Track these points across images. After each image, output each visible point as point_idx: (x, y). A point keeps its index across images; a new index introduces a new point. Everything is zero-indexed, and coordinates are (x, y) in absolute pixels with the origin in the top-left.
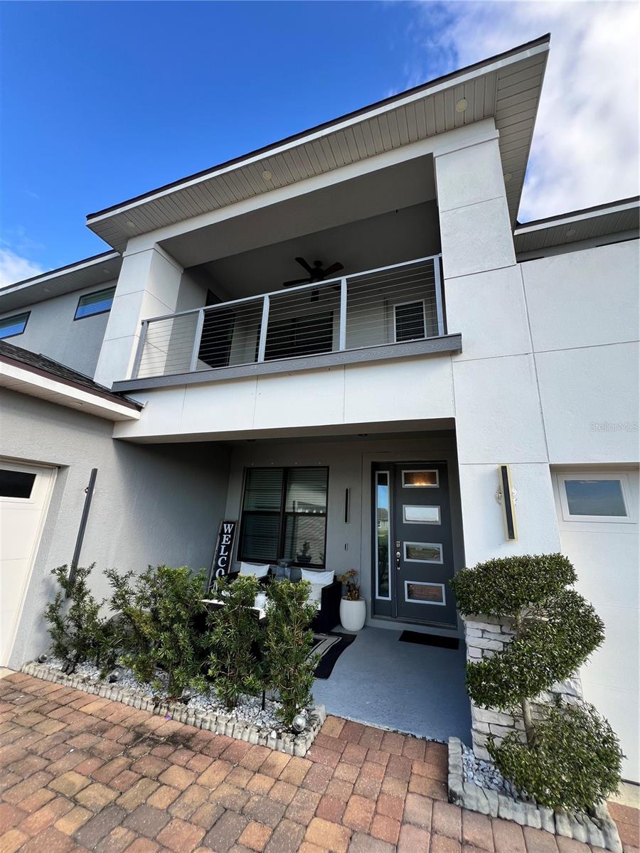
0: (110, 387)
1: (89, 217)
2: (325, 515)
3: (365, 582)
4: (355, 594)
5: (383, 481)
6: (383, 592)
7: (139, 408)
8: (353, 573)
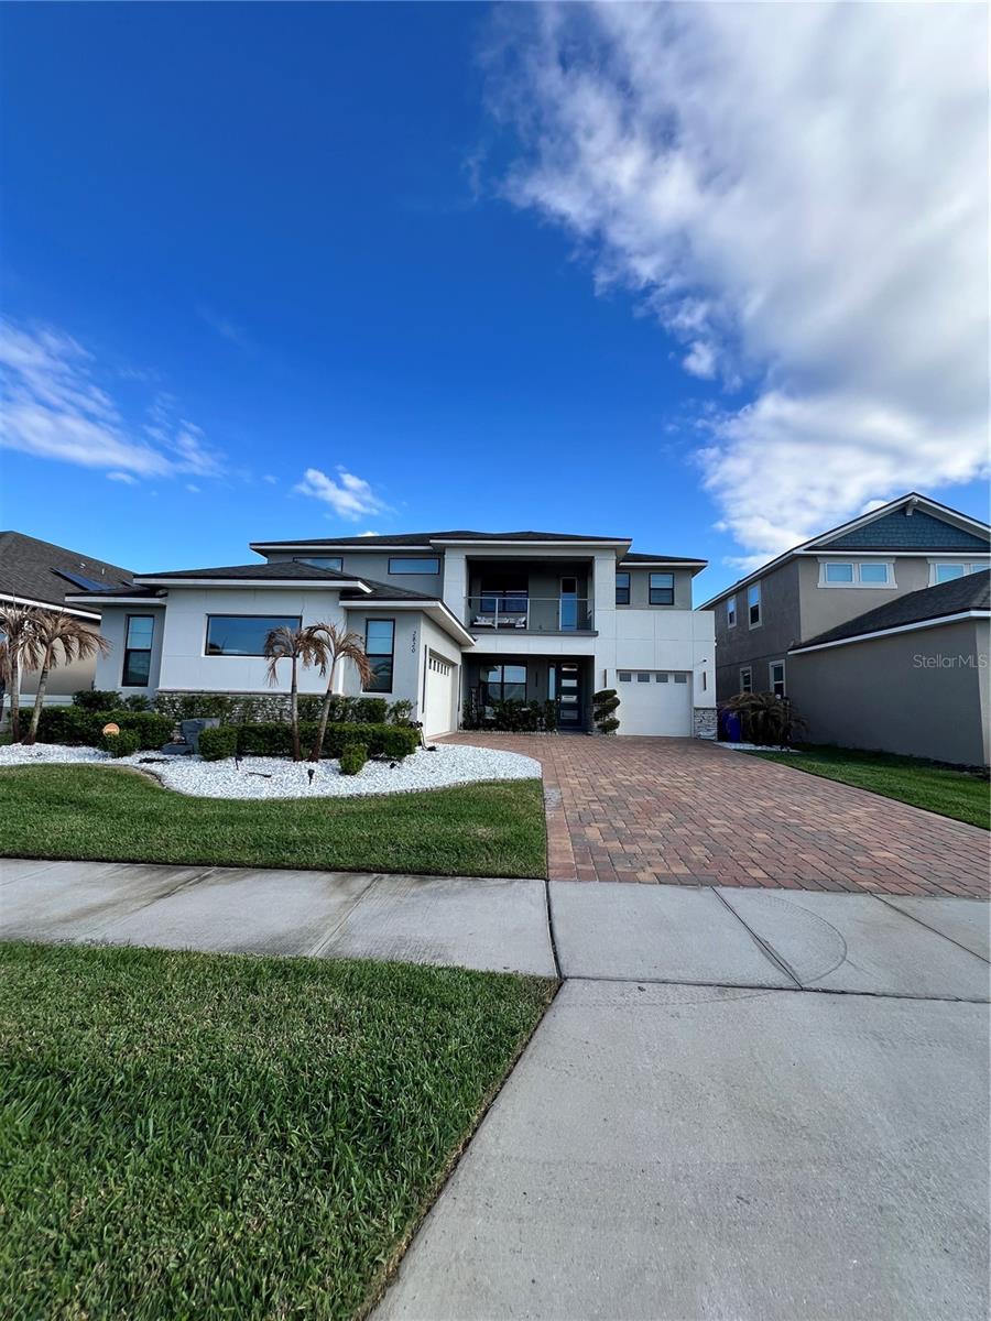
7: (475, 641)
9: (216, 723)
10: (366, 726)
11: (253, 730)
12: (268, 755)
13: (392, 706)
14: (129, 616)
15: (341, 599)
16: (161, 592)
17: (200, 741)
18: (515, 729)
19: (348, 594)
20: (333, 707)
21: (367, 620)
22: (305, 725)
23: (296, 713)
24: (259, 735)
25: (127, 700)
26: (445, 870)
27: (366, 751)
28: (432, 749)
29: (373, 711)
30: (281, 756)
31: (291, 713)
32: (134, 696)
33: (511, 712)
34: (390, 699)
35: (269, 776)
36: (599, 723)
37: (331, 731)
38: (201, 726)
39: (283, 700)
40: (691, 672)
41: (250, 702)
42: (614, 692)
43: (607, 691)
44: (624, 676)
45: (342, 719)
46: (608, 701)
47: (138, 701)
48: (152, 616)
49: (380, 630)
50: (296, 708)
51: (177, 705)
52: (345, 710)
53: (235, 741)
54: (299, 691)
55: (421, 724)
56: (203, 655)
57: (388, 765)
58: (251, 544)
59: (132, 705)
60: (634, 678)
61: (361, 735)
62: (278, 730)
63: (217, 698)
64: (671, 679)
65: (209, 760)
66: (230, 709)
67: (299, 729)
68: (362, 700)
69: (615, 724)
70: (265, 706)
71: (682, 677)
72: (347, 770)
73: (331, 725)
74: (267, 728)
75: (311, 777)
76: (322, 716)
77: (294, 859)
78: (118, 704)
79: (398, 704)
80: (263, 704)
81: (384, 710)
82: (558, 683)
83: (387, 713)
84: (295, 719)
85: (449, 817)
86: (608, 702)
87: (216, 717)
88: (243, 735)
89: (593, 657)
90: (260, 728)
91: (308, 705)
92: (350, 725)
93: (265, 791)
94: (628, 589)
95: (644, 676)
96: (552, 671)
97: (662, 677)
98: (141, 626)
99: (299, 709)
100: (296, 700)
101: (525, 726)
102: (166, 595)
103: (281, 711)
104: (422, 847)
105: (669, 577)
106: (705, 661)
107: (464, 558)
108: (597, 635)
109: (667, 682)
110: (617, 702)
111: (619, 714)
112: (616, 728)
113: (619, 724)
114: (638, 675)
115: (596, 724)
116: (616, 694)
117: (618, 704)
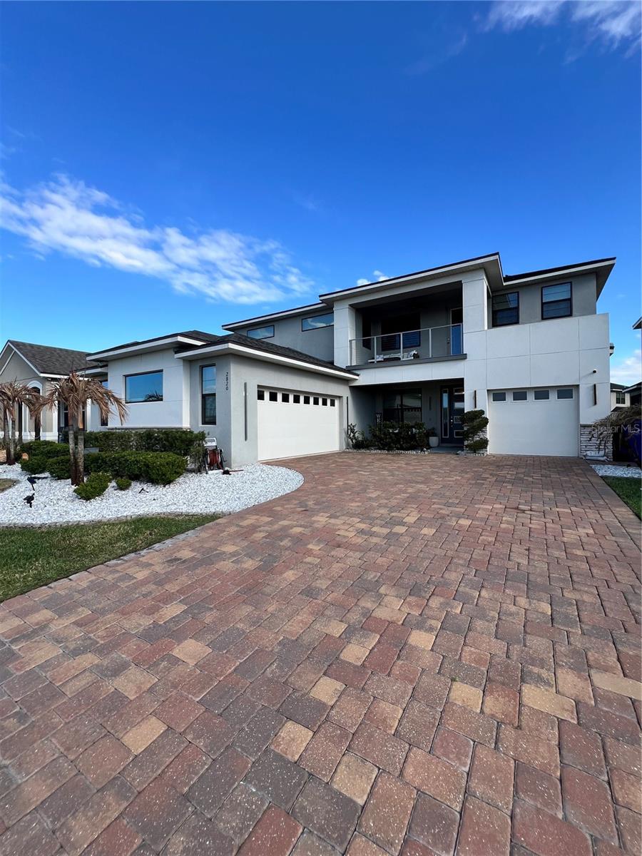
0: (344, 368)
1: (320, 296)
2: (421, 408)
3: (438, 431)
4: (434, 435)
5: (445, 392)
6: (446, 435)
7: (358, 375)
8: (433, 429)
15: (176, 353)
18: (390, 449)
33: (384, 434)
36: (469, 442)
40: (578, 386)
42: (482, 412)
43: (476, 412)
44: (498, 395)
46: (478, 420)
60: (510, 397)
64: (553, 395)
69: (484, 443)
71: (567, 392)
82: (451, 405)
86: (476, 423)
89: (463, 379)
94: (517, 308)
95: (520, 394)
96: (445, 397)
97: (542, 393)
102: (107, 366)
105: (567, 287)
106: (595, 372)
107: (348, 306)
108: (466, 358)
109: (548, 398)
110: (486, 421)
111: (490, 433)
112: (486, 448)
113: (489, 443)
114: (514, 393)
115: (466, 443)
116: (484, 414)
117: (487, 423)
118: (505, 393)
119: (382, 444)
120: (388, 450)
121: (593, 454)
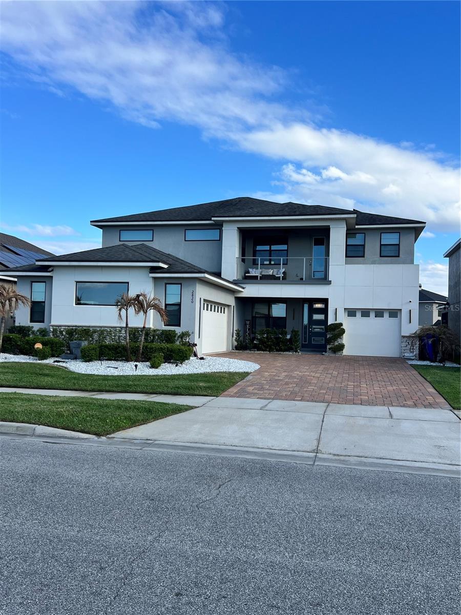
0: (232, 280)
2: (286, 318)
7: (244, 288)
9: (86, 343)
10: (165, 345)
11: (106, 346)
12: (114, 360)
13: (179, 334)
14: (32, 282)
15: (150, 273)
16: (50, 269)
17: (82, 352)
19: (153, 270)
20: (147, 334)
21: (166, 284)
22: (133, 344)
23: (128, 338)
24: (110, 350)
25: (38, 331)
26: (183, 394)
27: (163, 357)
28: (202, 358)
29: (168, 337)
30: (120, 361)
31: (125, 338)
32: (41, 328)
34: (178, 330)
35: (117, 368)
36: (331, 346)
37: (145, 348)
38: (79, 345)
39: (120, 331)
40: (401, 310)
41: (102, 332)
42: (341, 324)
43: (336, 324)
44: (351, 313)
45: (152, 341)
46: (338, 330)
47: (43, 331)
48: (45, 282)
49: (173, 289)
50: (128, 335)
51: (64, 333)
52: (154, 337)
53: (98, 352)
54: (129, 326)
55: (196, 345)
56: (74, 305)
57: (175, 365)
58: (91, 222)
59: (40, 334)
60: (359, 314)
61: (161, 349)
62: (119, 347)
63: (85, 330)
64: (386, 315)
65: (86, 361)
66: (91, 336)
67: (130, 346)
68: (163, 331)
69: (341, 347)
70: (111, 334)
71: (394, 313)
72: (153, 366)
73: (146, 344)
74: (113, 346)
75: (136, 368)
76: (141, 340)
77: (131, 390)
78: (33, 332)
79: (183, 333)
80: (110, 333)
81: (175, 337)
82: (310, 317)
83: (176, 338)
84: (128, 341)
85: (190, 381)
86: (336, 332)
87: (85, 340)
88: (101, 349)
89: (328, 299)
90: (110, 346)
91: (134, 333)
92: (156, 345)
93: (116, 373)
94: (364, 246)
95: (365, 313)
97: (379, 313)
98: (39, 288)
99: (129, 336)
100: (128, 331)
101: (278, 348)
102: (52, 270)
103: (119, 337)
104: (177, 387)
105: (397, 235)
106: (410, 302)
107: (236, 228)
108: (331, 284)
109: (383, 317)
110: (343, 331)
111: (345, 339)
112: (342, 350)
113: (345, 347)
114: (362, 312)
115: (328, 347)
116: (342, 326)
117: (344, 332)
118: (356, 311)
119: (264, 346)
120: (269, 351)
121: (408, 355)
